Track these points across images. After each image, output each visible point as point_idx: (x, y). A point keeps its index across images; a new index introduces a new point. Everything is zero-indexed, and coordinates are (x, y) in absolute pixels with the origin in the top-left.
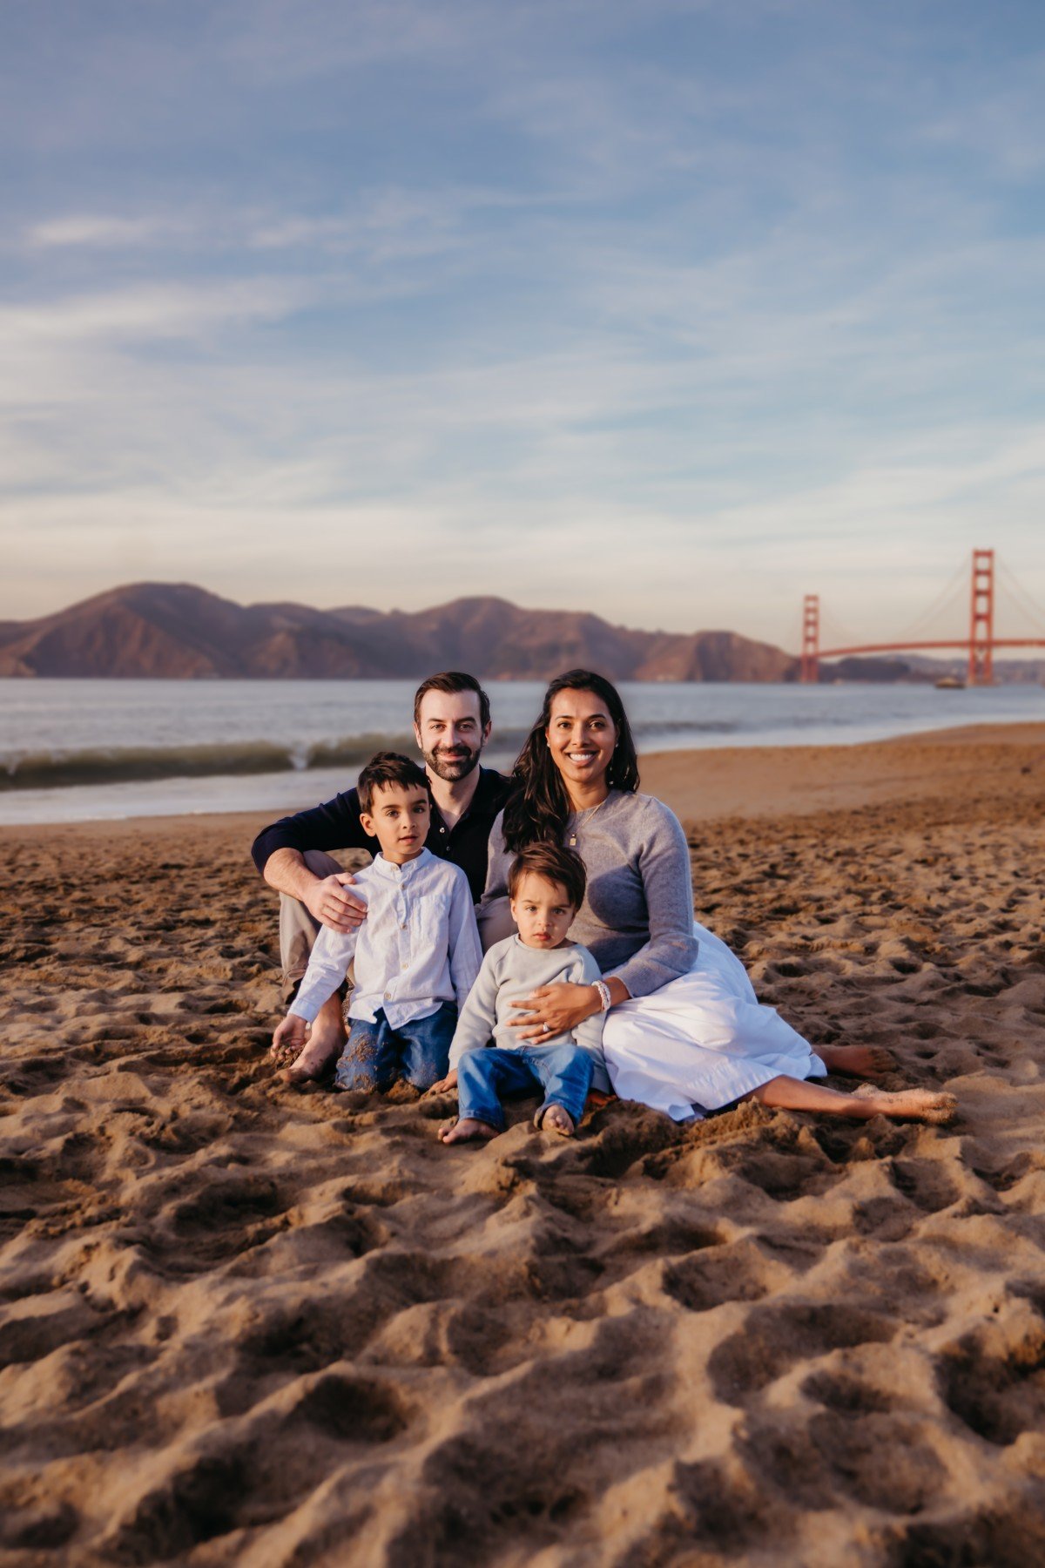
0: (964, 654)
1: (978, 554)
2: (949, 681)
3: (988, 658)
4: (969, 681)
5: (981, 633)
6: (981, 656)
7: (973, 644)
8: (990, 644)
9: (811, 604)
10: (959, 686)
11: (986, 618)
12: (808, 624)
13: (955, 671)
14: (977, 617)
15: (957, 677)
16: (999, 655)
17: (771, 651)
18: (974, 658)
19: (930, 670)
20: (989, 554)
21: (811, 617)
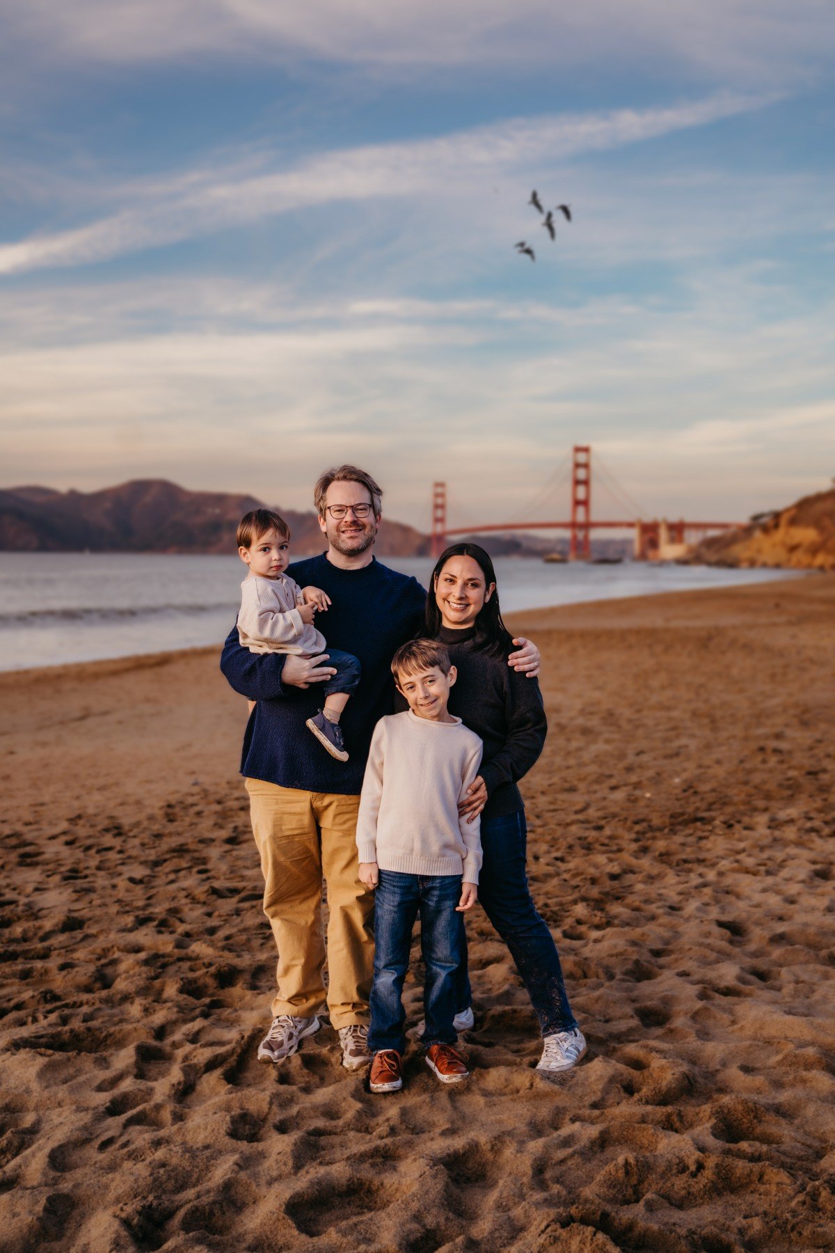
0: (567, 534)
1: (578, 450)
2: (555, 556)
3: (586, 537)
4: (571, 556)
5: (581, 516)
6: (581, 535)
7: (573, 525)
8: (587, 526)
9: (439, 490)
10: (563, 561)
11: (585, 503)
12: (437, 507)
13: (559, 548)
14: (577, 503)
15: (562, 553)
16: (596, 534)
17: (405, 530)
18: (575, 537)
19: (539, 547)
20: (586, 450)
21: (440, 501)
